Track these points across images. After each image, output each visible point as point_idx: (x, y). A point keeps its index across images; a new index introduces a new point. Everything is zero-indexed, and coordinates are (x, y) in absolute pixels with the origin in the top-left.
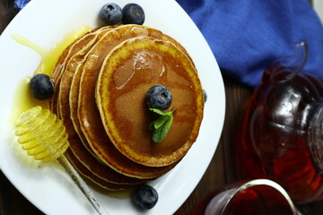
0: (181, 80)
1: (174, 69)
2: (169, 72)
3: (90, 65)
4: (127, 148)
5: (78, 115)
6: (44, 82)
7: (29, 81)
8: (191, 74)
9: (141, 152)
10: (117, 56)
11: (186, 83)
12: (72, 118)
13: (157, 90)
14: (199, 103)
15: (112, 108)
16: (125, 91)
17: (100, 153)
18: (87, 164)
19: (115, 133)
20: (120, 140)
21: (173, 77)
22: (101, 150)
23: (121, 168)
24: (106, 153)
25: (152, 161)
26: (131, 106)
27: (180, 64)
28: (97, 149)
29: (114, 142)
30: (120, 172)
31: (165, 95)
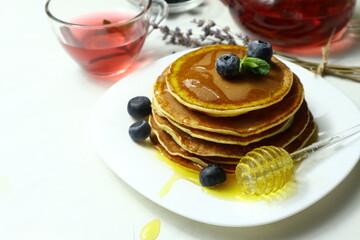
3: (194, 123)
4: (276, 94)
5: (244, 136)
6: (208, 171)
10: (187, 99)
18: (291, 138)
19: (263, 101)
20: (269, 99)
23: (296, 104)
24: (281, 113)
29: (272, 104)
31: (227, 58)
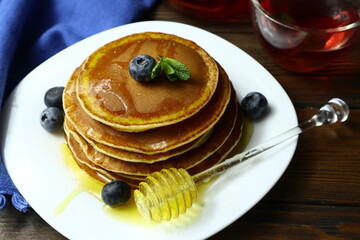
0: (130, 50)
1: (117, 55)
2: (119, 59)
7: (108, 207)
8: (126, 41)
9: (199, 95)
11: (135, 46)
12: (152, 162)
13: (133, 68)
14: (158, 37)
15: (146, 116)
16: (131, 102)
17: (194, 136)
21: (125, 57)
22: (191, 134)
25: (211, 85)
26: (147, 98)
27: (113, 50)
28: (189, 138)
30: (218, 119)
